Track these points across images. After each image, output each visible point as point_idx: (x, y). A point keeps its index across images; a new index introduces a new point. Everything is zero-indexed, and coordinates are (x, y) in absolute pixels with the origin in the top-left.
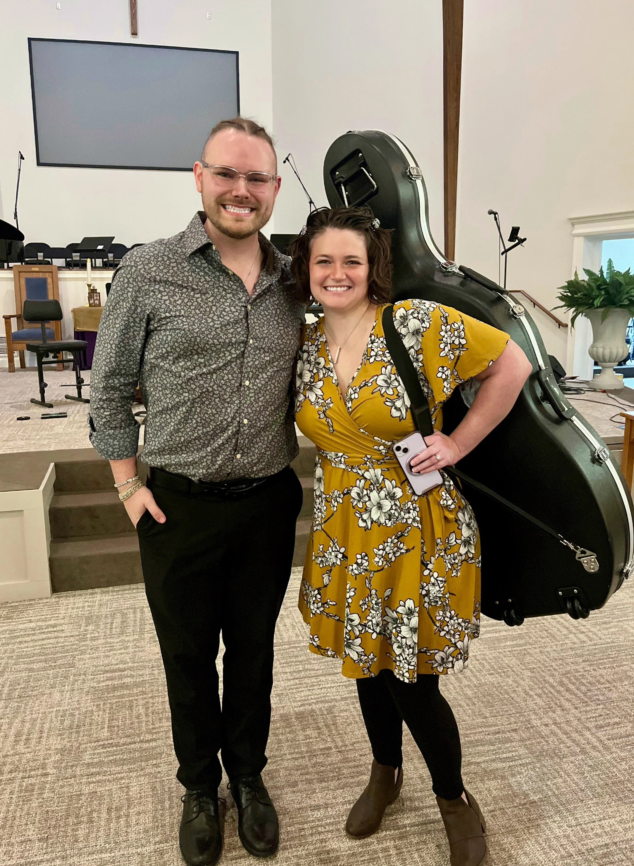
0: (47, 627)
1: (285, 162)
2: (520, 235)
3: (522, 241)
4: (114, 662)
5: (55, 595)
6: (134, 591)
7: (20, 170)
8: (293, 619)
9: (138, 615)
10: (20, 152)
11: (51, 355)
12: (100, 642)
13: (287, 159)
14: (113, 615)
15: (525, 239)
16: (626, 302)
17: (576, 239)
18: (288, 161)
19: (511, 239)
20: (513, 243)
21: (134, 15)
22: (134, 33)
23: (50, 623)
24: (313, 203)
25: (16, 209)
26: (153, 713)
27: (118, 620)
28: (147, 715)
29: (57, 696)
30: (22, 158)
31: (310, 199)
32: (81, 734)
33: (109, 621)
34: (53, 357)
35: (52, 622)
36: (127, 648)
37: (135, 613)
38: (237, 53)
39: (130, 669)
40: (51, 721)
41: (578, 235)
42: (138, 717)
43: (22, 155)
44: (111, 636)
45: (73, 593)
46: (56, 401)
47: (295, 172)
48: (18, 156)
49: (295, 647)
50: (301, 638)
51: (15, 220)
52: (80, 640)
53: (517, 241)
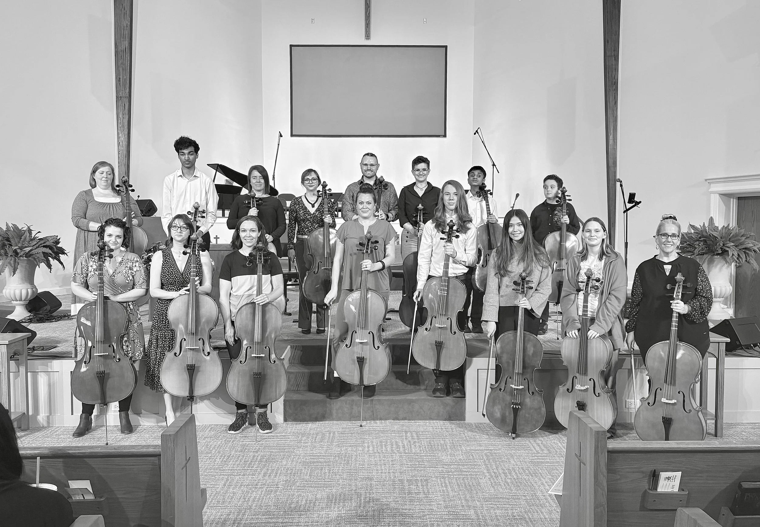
0: (281, 436)
1: (475, 134)
2: (637, 199)
3: (638, 203)
4: (315, 452)
5: (285, 423)
6: (331, 424)
7: (279, 145)
8: (422, 444)
9: (332, 434)
10: (280, 132)
11: (293, 280)
12: (308, 444)
13: (477, 131)
14: (317, 434)
15: (640, 202)
16: (720, 252)
17: (712, 195)
18: (478, 133)
19: (629, 202)
20: (632, 205)
21: (367, 24)
22: (368, 36)
23: (282, 434)
24: (495, 166)
25: (274, 173)
26: (332, 473)
27: (319, 437)
28: (329, 473)
29: (285, 463)
30: (281, 136)
31: (493, 162)
32: (296, 476)
33: (315, 436)
34: (294, 282)
35: (283, 434)
36: (323, 448)
37: (330, 434)
38: (446, 47)
39: (323, 456)
40: (281, 470)
41: (714, 193)
42: (325, 473)
43: (281, 134)
44: (315, 442)
45: (296, 423)
46: (293, 311)
47: (483, 142)
48: (278, 134)
49: (418, 455)
50: (422, 452)
51: (273, 181)
52: (298, 443)
53: (634, 204)
